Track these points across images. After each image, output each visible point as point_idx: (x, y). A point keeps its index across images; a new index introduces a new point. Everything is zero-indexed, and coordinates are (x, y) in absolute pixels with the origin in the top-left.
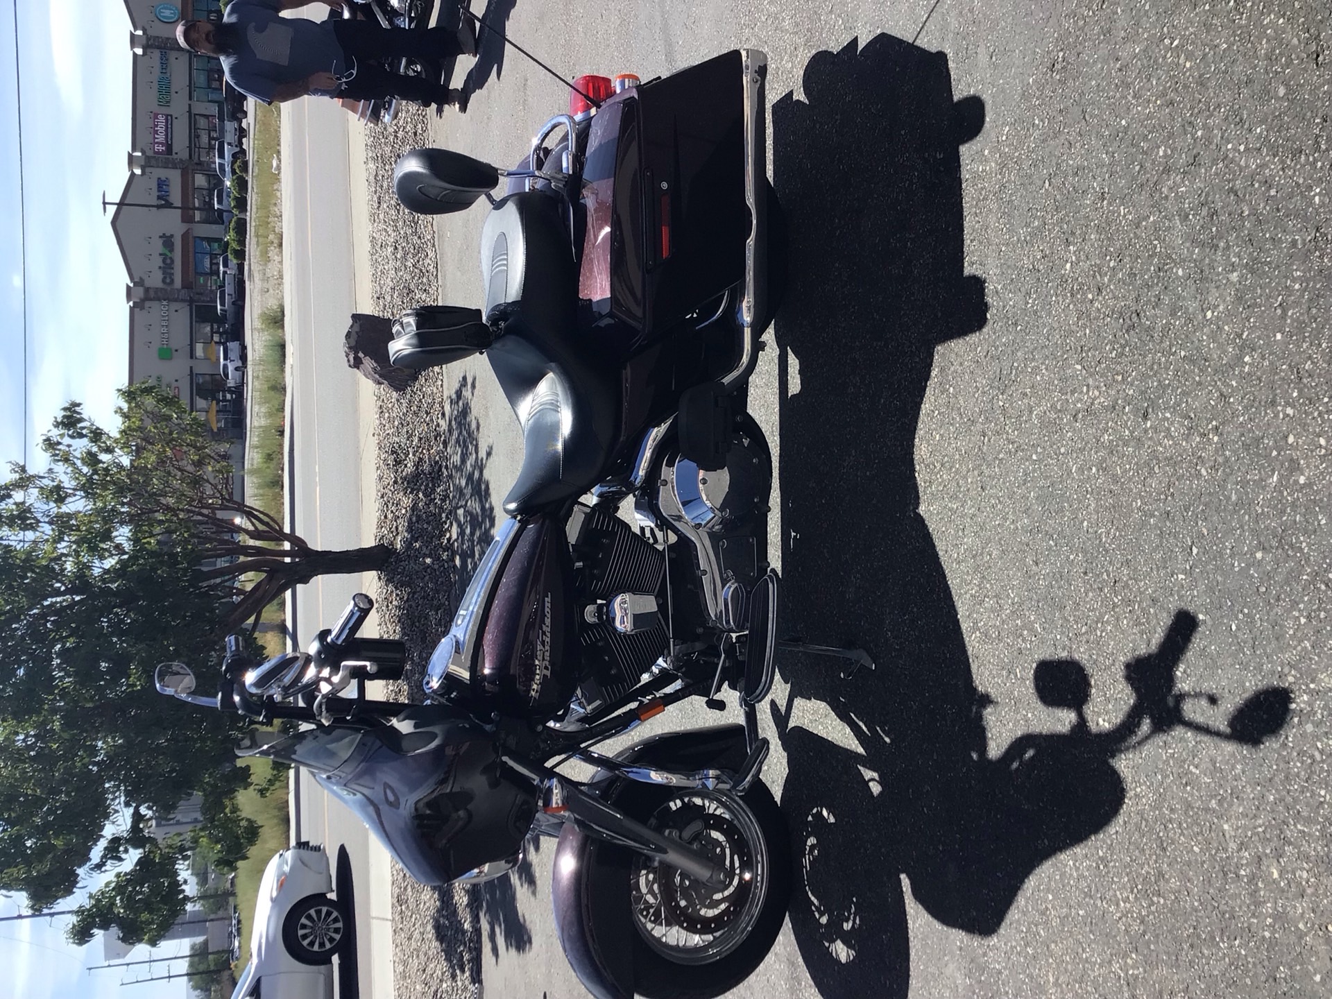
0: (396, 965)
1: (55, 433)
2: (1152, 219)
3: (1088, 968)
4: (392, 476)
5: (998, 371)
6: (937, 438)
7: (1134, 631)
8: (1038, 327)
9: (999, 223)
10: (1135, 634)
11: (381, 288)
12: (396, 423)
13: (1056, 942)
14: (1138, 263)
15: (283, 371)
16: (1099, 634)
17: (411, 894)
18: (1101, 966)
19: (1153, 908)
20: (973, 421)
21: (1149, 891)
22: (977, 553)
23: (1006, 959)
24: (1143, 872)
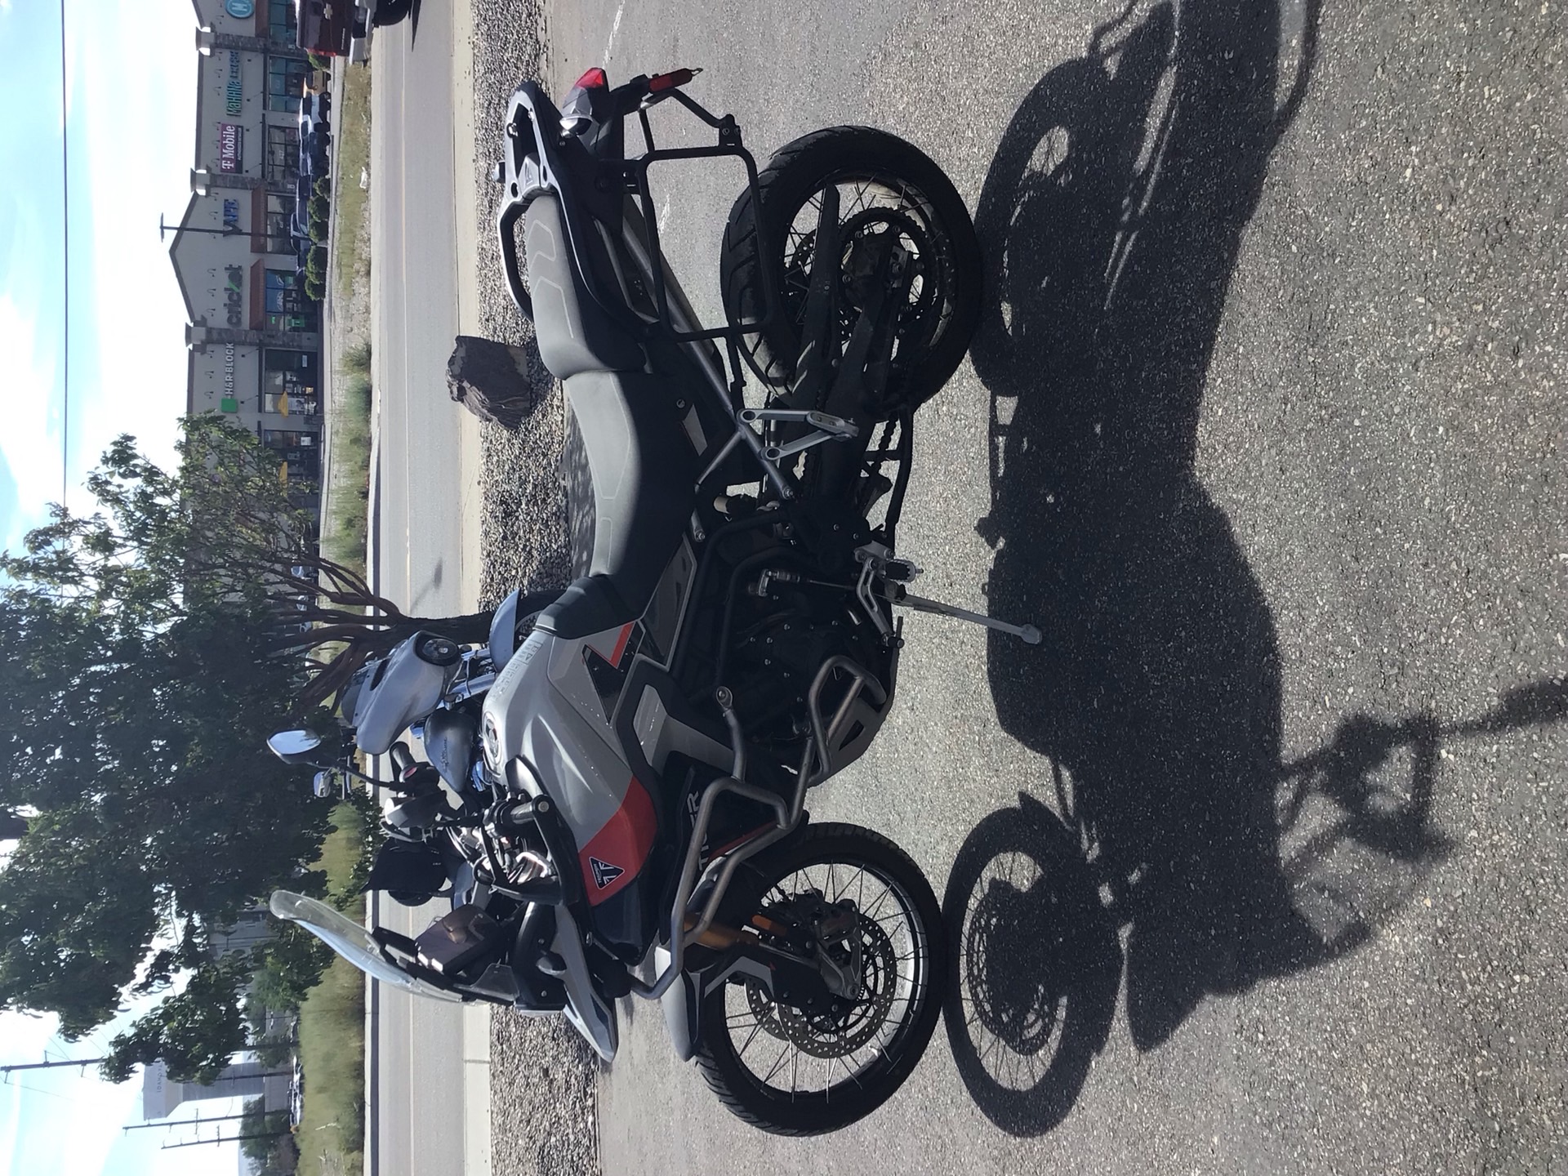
0: (495, 1115)
1: (103, 471)
2: (1529, 97)
3: (1418, 1073)
4: (501, 531)
5: (1308, 318)
6: (1220, 414)
7: (1494, 633)
8: (1364, 255)
9: (1310, 129)
10: (1495, 637)
11: (491, 308)
12: (507, 468)
13: (1372, 1042)
14: (1509, 156)
15: (368, 421)
16: (1443, 641)
17: (514, 1030)
18: (1437, 1068)
19: (1514, 990)
20: (1271, 386)
21: (1508, 968)
22: (1272, 553)
23: (1302, 1068)
24: (1501, 943)
